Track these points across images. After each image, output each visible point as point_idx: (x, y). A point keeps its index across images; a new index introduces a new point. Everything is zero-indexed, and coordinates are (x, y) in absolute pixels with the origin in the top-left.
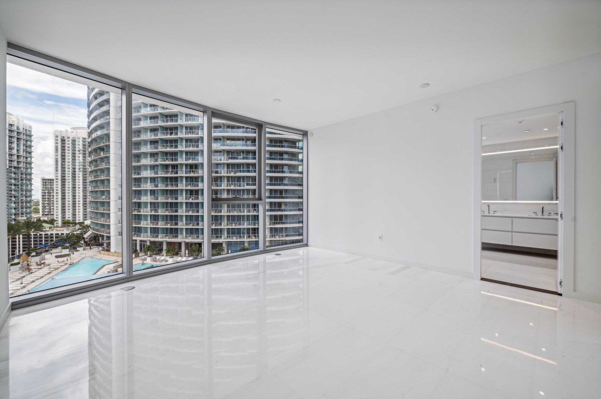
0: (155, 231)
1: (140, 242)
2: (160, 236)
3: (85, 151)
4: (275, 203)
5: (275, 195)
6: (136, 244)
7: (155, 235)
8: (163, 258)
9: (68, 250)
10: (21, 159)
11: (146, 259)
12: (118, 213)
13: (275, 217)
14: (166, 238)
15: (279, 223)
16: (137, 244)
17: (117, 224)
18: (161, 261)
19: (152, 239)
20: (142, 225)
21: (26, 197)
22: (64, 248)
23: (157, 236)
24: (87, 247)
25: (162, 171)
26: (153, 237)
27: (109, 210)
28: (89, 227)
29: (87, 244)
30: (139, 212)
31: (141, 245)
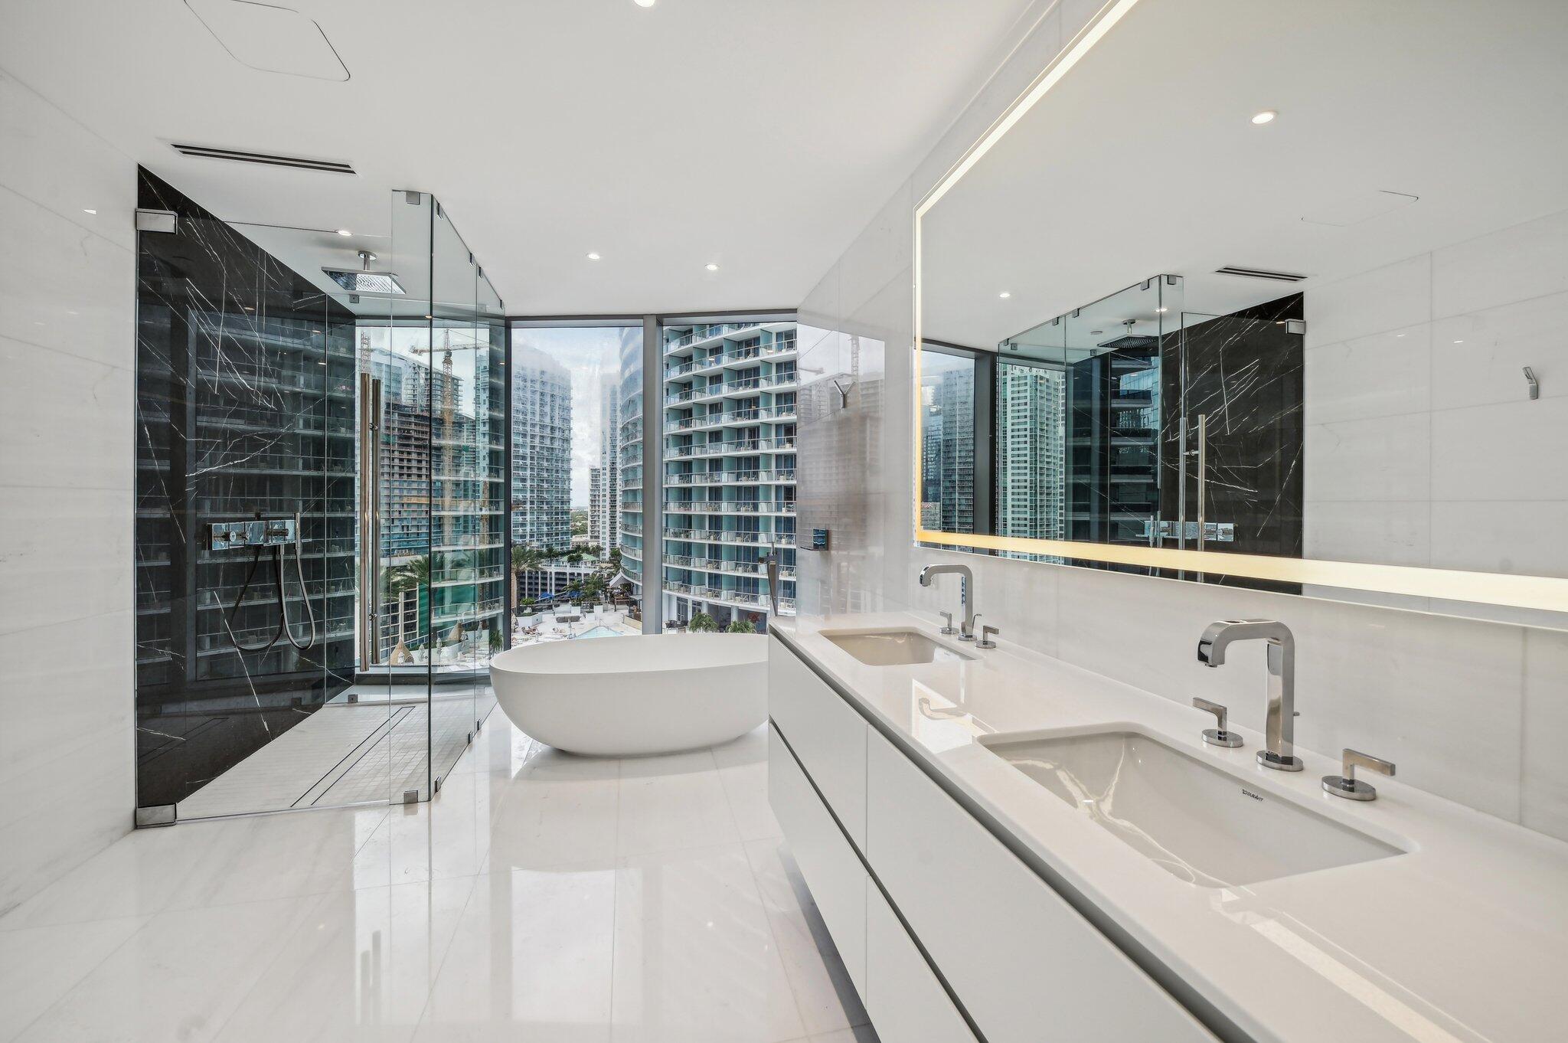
0: (716, 583)
1: (693, 605)
2: (724, 593)
6: (687, 608)
7: (716, 591)
9: (580, 608)
10: (557, 434)
14: (735, 601)
20: (697, 567)
21: (562, 503)
22: (575, 604)
23: (720, 595)
24: (610, 607)
25: (729, 443)
30: (688, 537)
31: (693, 611)
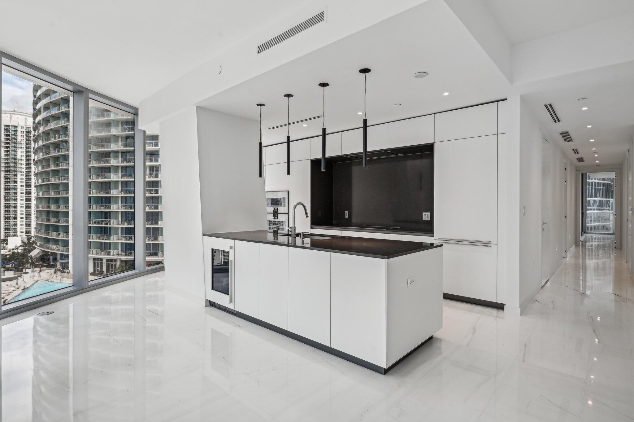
3: (9, 143)
6: (101, 264)
7: (128, 252)
9: (12, 272)
16: (103, 264)
19: (124, 258)
20: (112, 240)
22: (8, 270)
23: (131, 254)
24: (35, 269)
26: (126, 255)
28: (33, 244)
29: (34, 265)
31: (108, 266)
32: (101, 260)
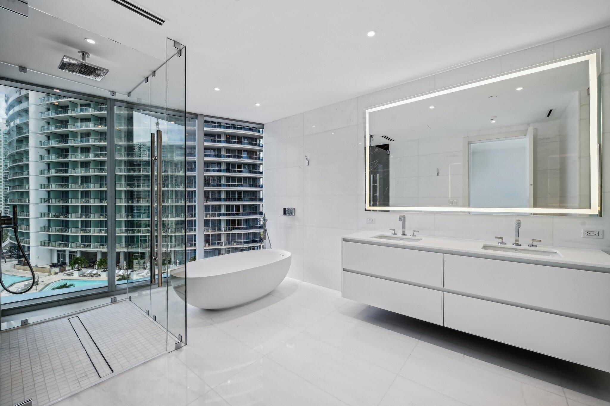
0: (86, 240)
1: (69, 253)
2: (92, 245)
4: (232, 206)
5: (233, 197)
6: (65, 255)
7: (87, 244)
8: (95, 271)
11: (73, 274)
12: (39, 218)
13: (233, 222)
14: (100, 248)
15: (237, 229)
16: (66, 256)
17: (38, 232)
18: (91, 276)
19: (83, 250)
23: (89, 246)
26: (85, 247)
27: (29, 215)
30: (66, 217)
31: (70, 256)
32: (64, 251)
